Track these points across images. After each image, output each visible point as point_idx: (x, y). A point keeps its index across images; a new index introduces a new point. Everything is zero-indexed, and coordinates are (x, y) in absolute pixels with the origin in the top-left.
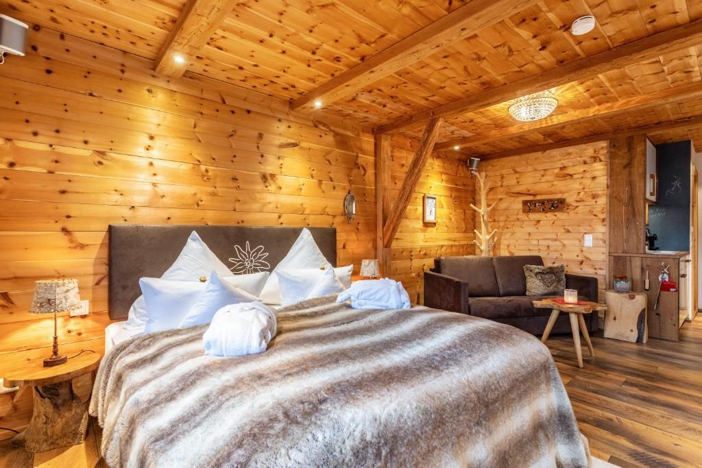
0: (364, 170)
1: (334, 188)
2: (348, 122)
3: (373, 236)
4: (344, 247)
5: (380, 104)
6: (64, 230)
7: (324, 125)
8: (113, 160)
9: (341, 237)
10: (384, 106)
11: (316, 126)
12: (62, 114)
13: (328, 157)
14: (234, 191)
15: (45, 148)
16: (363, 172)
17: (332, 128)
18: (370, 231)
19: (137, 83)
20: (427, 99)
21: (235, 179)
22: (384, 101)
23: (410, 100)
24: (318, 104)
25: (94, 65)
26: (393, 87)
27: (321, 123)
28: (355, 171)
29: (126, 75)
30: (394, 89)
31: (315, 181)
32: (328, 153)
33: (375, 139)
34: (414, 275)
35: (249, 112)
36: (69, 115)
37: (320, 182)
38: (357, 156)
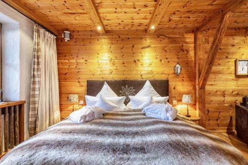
0: (187, 51)
1: (168, 62)
2: (176, 30)
3: (193, 83)
4: (174, 88)
5: (186, 17)
6: (79, 82)
7: (163, 35)
8: (89, 62)
9: (172, 84)
10: (189, 18)
11: (158, 37)
12: (78, 52)
13: (166, 49)
14: (123, 67)
15: (75, 61)
16: (186, 53)
17: (167, 36)
18: (191, 81)
19: (95, 39)
20: (212, 5)
21: (124, 63)
22: (187, 15)
23: (202, 9)
24: (153, 27)
25: (84, 37)
26: (184, 7)
27: (160, 35)
28: (181, 53)
29: (92, 37)
30: (185, 8)
31: (158, 60)
32: (165, 47)
33: (195, 35)
34: (227, 105)
35: (129, 38)
36: (80, 52)
37: (161, 60)
38: (183, 46)
